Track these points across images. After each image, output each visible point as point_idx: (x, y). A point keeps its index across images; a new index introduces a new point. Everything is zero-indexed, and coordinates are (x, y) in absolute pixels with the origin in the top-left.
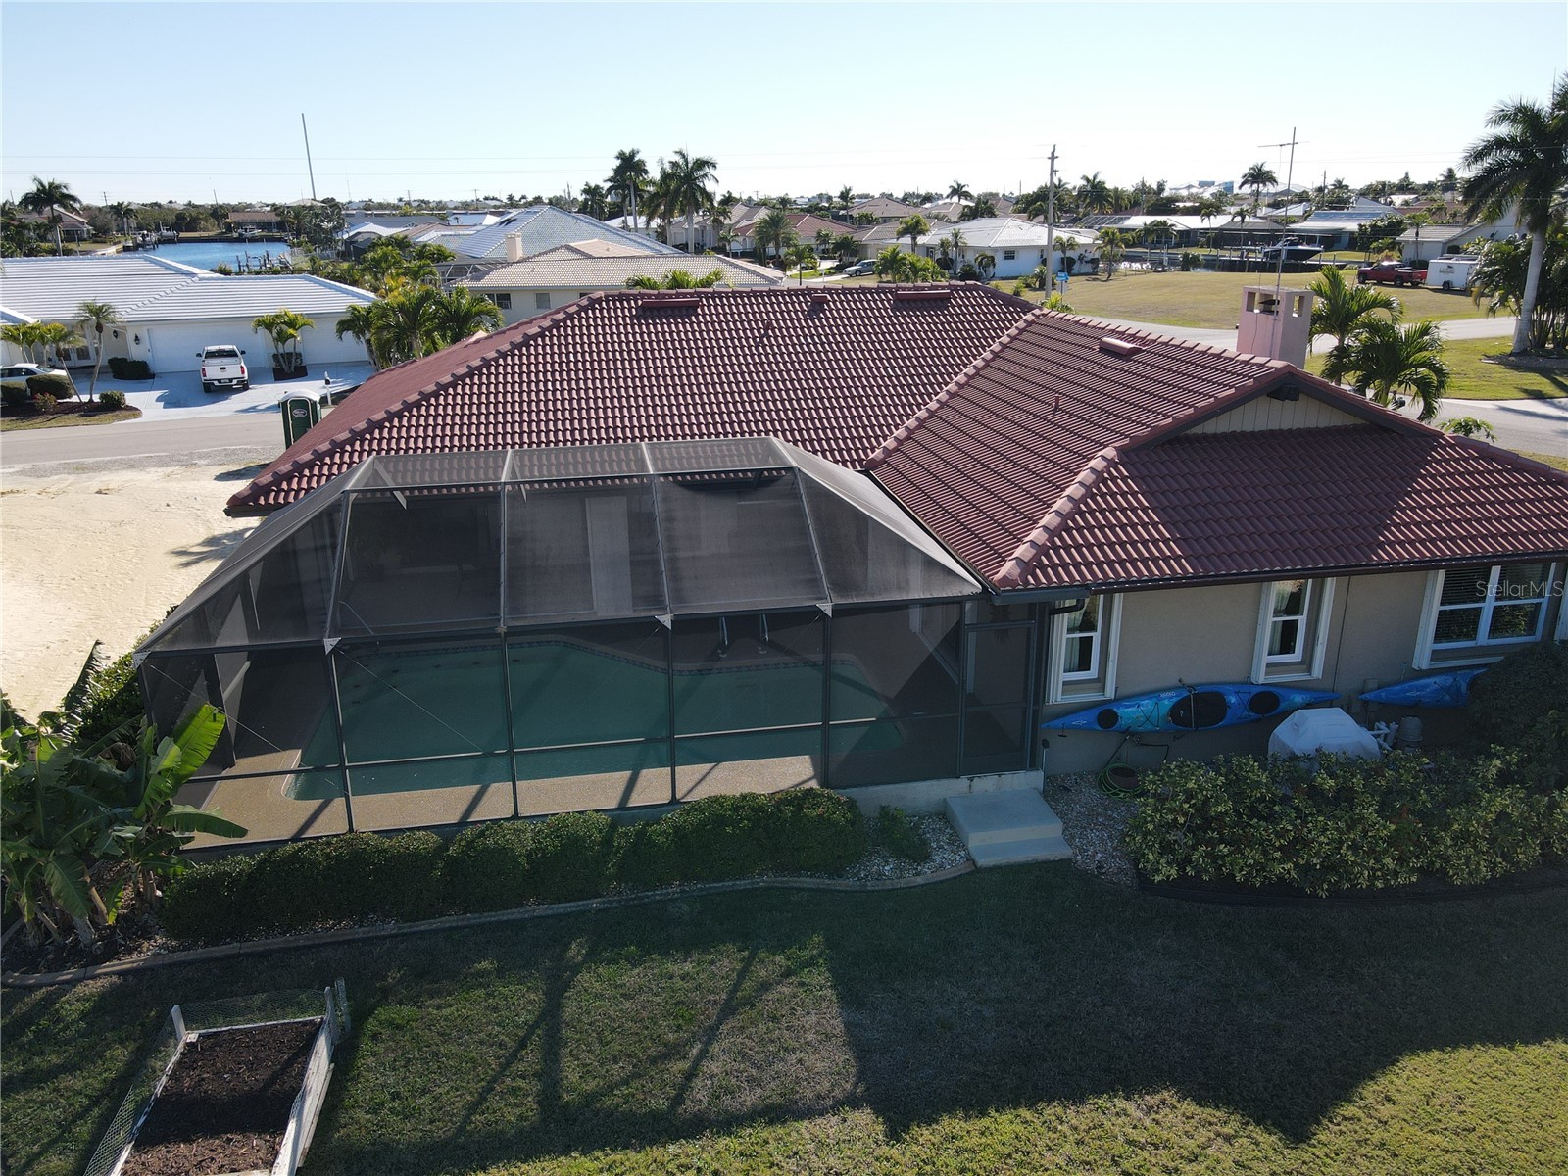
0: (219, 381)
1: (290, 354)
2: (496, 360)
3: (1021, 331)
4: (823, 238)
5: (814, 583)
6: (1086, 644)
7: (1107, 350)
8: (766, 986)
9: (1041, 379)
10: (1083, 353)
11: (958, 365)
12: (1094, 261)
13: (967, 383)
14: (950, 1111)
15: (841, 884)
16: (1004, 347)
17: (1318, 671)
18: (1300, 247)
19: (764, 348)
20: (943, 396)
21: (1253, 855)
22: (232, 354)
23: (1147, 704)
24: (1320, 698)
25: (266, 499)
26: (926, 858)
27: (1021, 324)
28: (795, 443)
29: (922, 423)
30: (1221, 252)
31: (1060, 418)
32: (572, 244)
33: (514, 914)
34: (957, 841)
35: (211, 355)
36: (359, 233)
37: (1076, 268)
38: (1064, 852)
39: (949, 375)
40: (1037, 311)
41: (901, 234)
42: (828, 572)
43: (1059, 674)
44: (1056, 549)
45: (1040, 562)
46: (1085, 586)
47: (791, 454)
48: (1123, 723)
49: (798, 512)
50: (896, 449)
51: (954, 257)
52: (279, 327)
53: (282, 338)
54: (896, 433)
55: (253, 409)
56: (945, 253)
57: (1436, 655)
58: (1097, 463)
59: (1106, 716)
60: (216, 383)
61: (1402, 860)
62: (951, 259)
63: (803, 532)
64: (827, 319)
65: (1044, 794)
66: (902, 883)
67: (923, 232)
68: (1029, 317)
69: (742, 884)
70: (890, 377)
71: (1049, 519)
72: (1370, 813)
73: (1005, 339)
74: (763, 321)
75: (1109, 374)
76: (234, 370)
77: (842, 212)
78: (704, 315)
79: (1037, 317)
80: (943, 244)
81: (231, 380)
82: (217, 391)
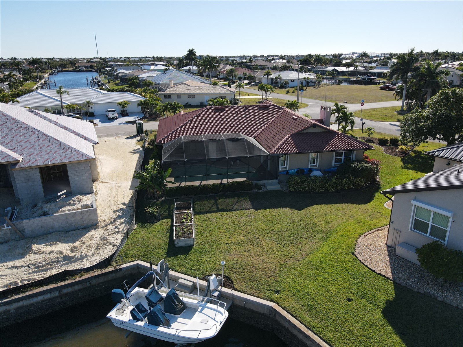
0: (112, 117)
1: (125, 110)
2: (192, 119)
3: (281, 114)
4: (245, 74)
5: (247, 153)
6: (285, 162)
7: (293, 118)
8: (241, 200)
9: (283, 123)
10: (289, 118)
11: (270, 120)
12: (315, 82)
13: (271, 123)
14: (262, 209)
15: (250, 192)
16: (278, 116)
17: (318, 167)
18: (371, 77)
19: (237, 117)
20: (267, 125)
21: (303, 187)
22: (114, 111)
23: (293, 171)
24: (317, 170)
25: (162, 142)
26: (261, 189)
27: (281, 112)
28: (246, 135)
29: (263, 130)
30: (351, 78)
31: (284, 130)
32: (185, 82)
33: (208, 195)
34: (266, 188)
35: (109, 111)
36: (119, 73)
37: (310, 84)
38: (280, 189)
39: (268, 121)
40: (284, 110)
41: (265, 75)
42: (248, 152)
43: (281, 167)
44: (280, 149)
45: (277, 150)
46: (283, 154)
47: (243, 136)
48: (290, 173)
49: (244, 144)
50: (259, 134)
51: (278, 81)
52: (123, 104)
53: (124, 107)
54: (259, 132)
55: (121, 124)
56: (276, 80)
57: (335, 165)
58: (287, 137)
59: (287, 172)
60: (111, 118)
61: (322, 188)
62: (278, 82)
63: (245, 147)
64: (247, 111)
65: (278, 183)
66: (258, 192)
67: (271, 75)
68: (283, 111)
69: (238, 192)
70: (258, 122)
71: (279, 145)
72: (318, 182)
73: (278, 115)
74: (236, 112)
75: (292, 123)
76: (115, 115)
77: (249, 64)
78: (226, 111)
79: (284, 111)
80: (276, 78)
81: (115, 117)
82: (112, 120)
